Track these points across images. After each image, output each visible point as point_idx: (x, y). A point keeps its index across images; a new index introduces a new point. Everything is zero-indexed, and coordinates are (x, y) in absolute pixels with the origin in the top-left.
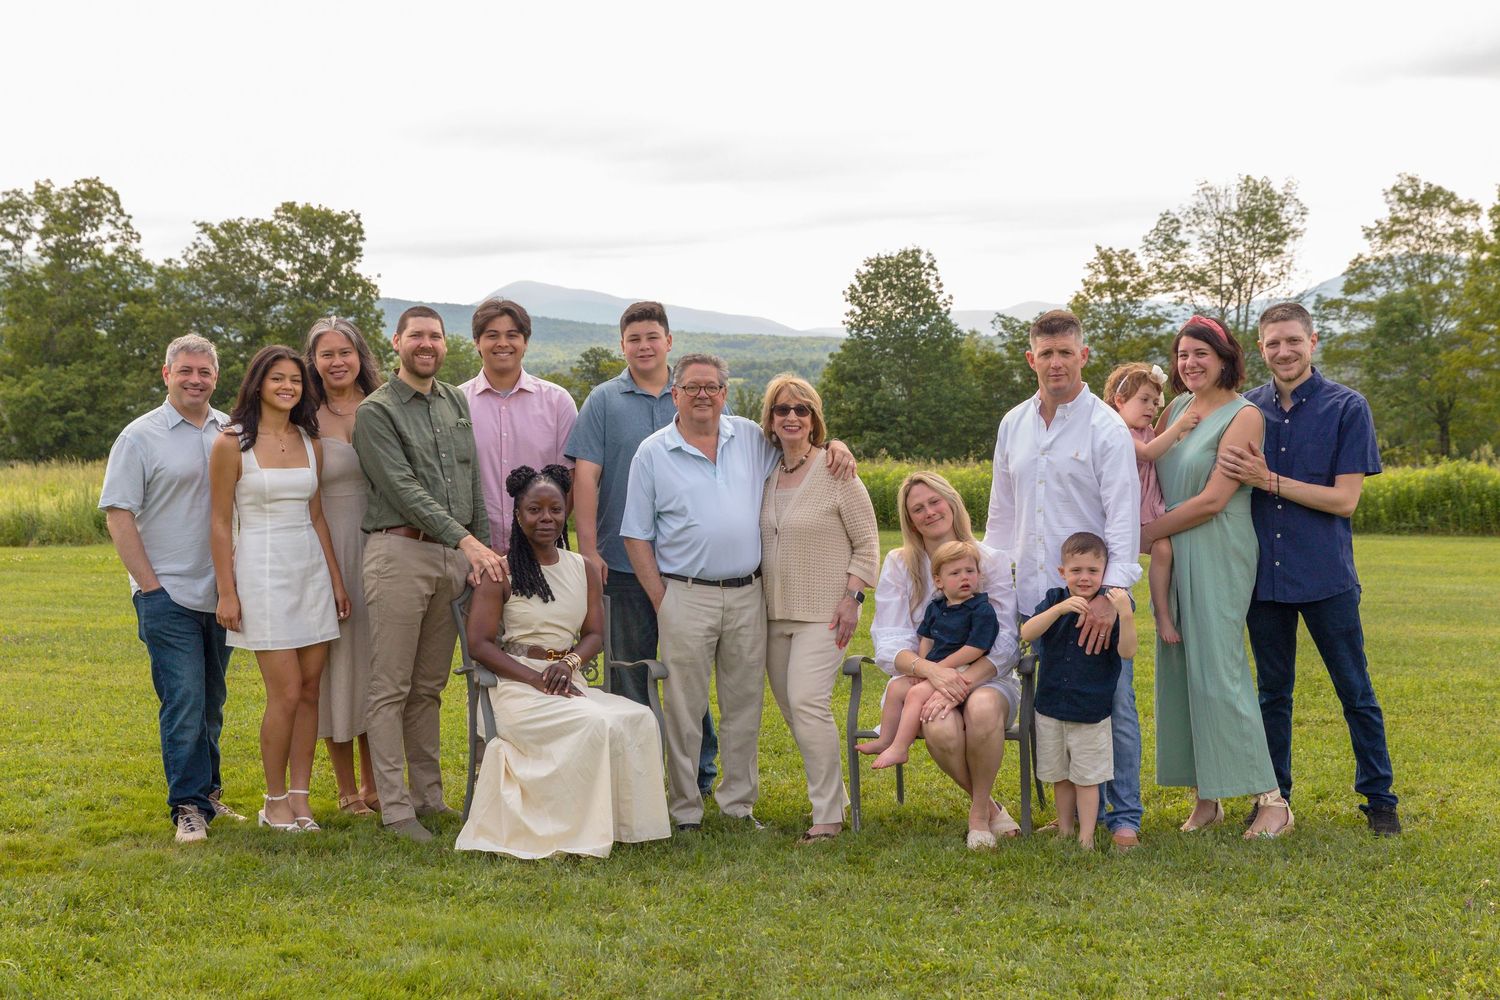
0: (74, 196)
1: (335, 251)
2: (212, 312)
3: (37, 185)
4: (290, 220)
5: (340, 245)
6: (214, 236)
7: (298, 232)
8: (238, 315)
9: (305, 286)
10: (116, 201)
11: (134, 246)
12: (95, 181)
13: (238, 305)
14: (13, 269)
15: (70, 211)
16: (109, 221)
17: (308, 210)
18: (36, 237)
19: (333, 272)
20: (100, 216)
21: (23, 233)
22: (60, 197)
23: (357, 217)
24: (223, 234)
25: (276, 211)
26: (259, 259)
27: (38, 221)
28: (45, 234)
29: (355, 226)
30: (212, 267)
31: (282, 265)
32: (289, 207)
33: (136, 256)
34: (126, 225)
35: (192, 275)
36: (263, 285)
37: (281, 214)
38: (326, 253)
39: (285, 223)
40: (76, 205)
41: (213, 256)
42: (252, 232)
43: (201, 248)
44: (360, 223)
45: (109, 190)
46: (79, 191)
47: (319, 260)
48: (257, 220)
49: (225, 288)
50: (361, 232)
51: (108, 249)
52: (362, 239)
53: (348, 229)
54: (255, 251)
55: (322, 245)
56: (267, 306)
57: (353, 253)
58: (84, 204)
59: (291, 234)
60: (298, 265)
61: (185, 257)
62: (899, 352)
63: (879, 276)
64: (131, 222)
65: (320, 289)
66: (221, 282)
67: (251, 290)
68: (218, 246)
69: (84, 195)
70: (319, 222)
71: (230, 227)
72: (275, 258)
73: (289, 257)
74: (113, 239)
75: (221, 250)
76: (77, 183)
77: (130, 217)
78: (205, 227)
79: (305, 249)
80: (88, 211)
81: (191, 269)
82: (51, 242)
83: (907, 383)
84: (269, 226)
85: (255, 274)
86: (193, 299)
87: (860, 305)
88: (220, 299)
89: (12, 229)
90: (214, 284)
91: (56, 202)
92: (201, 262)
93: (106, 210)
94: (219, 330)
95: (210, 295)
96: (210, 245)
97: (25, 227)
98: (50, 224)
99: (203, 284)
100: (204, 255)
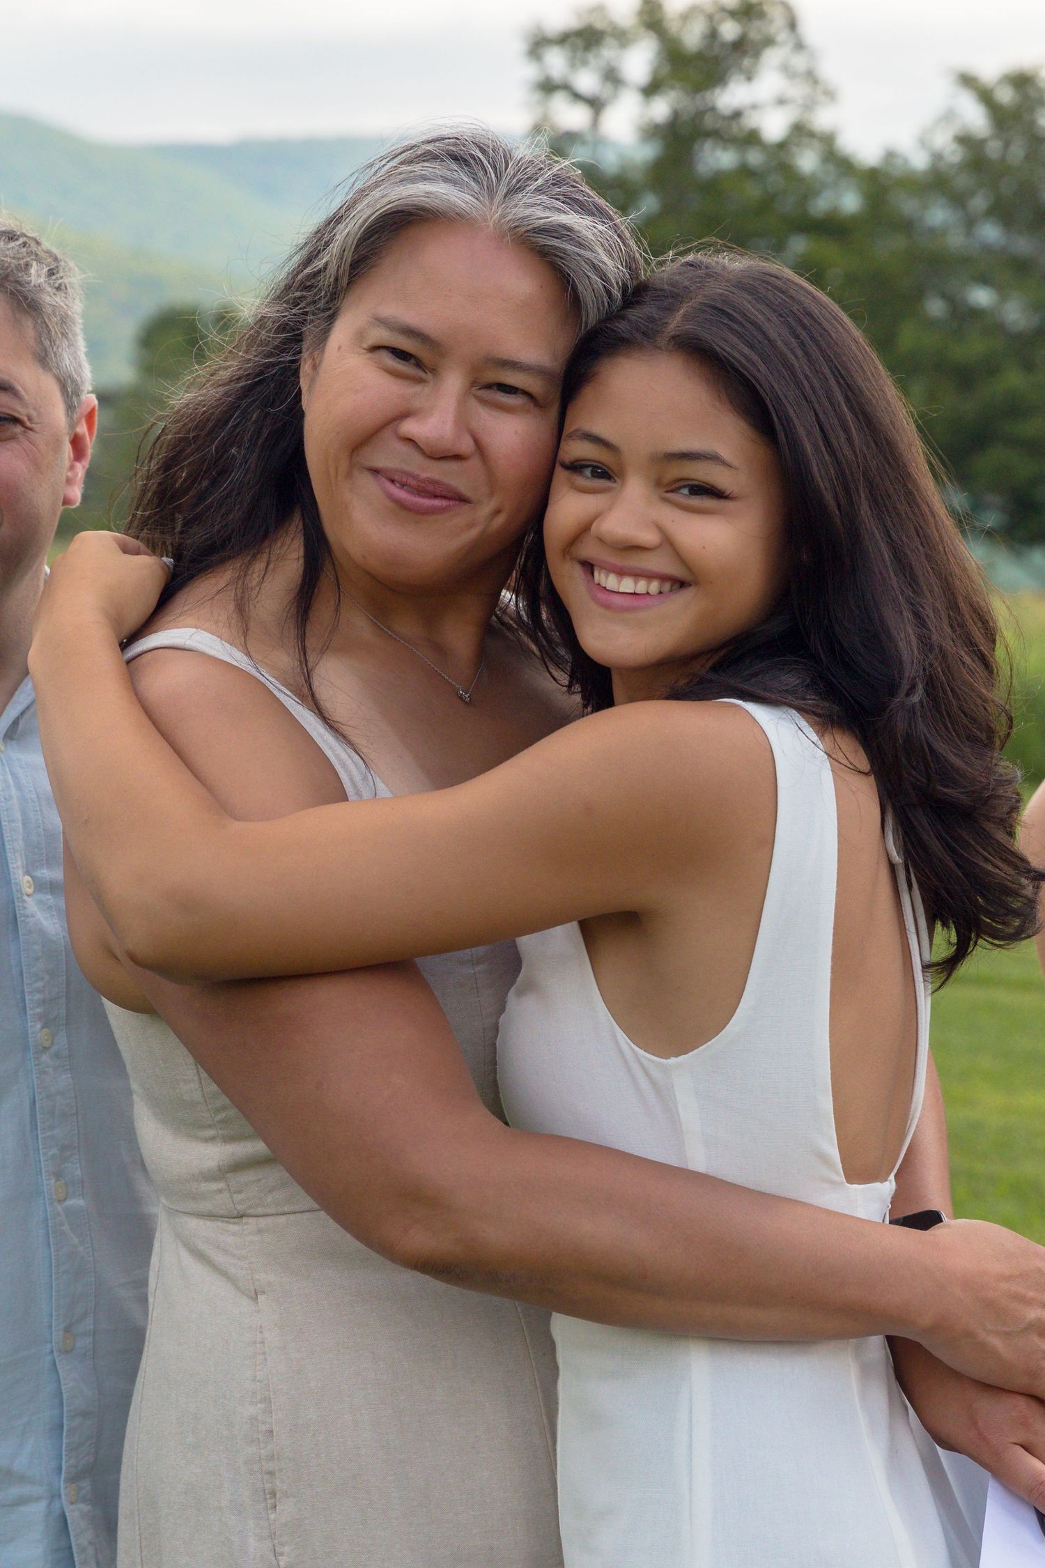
0: (710, 17)
2: (968, 258)
6: (985, 96)
8: (1023, 267)
10: (792, 25)
11: (823, 119)
13: (1025, 246)
15: (703, 48)
16: (777, 64)
18: (630, 98)
20: (758, 54)
21: (606, 91)
22: (686, 17)
24: (1006, 95)
27: (639, 62)
28: (651, 90)
30: (979, 164)
33: (827, 142)
34: (810, 72)
35: (937, 181)
40: (713, 35)
41: (984, 142)
43: (957, 125)
49: (1002, 212)
51: (773, 126)
58: (729, 30)
61: (923, 143)
66: (996, 197)
68: (995, 120)
69: (733, 14)
71: (1022, 81)
74: (781, 101)
78: (968, 81)
80: (738, 45)
82: (661, 109)
88: (991, 232)
89: (587, 81)
90: (979, 203)
91: (673, 27)
92: (954, 155)
93: (769, 42)
94: (981, 297)
95: (970, 223)
96: (975, 117)
97: (612, 77)
98: (666, 70)
99: (958, 200)
100: (965, 140)
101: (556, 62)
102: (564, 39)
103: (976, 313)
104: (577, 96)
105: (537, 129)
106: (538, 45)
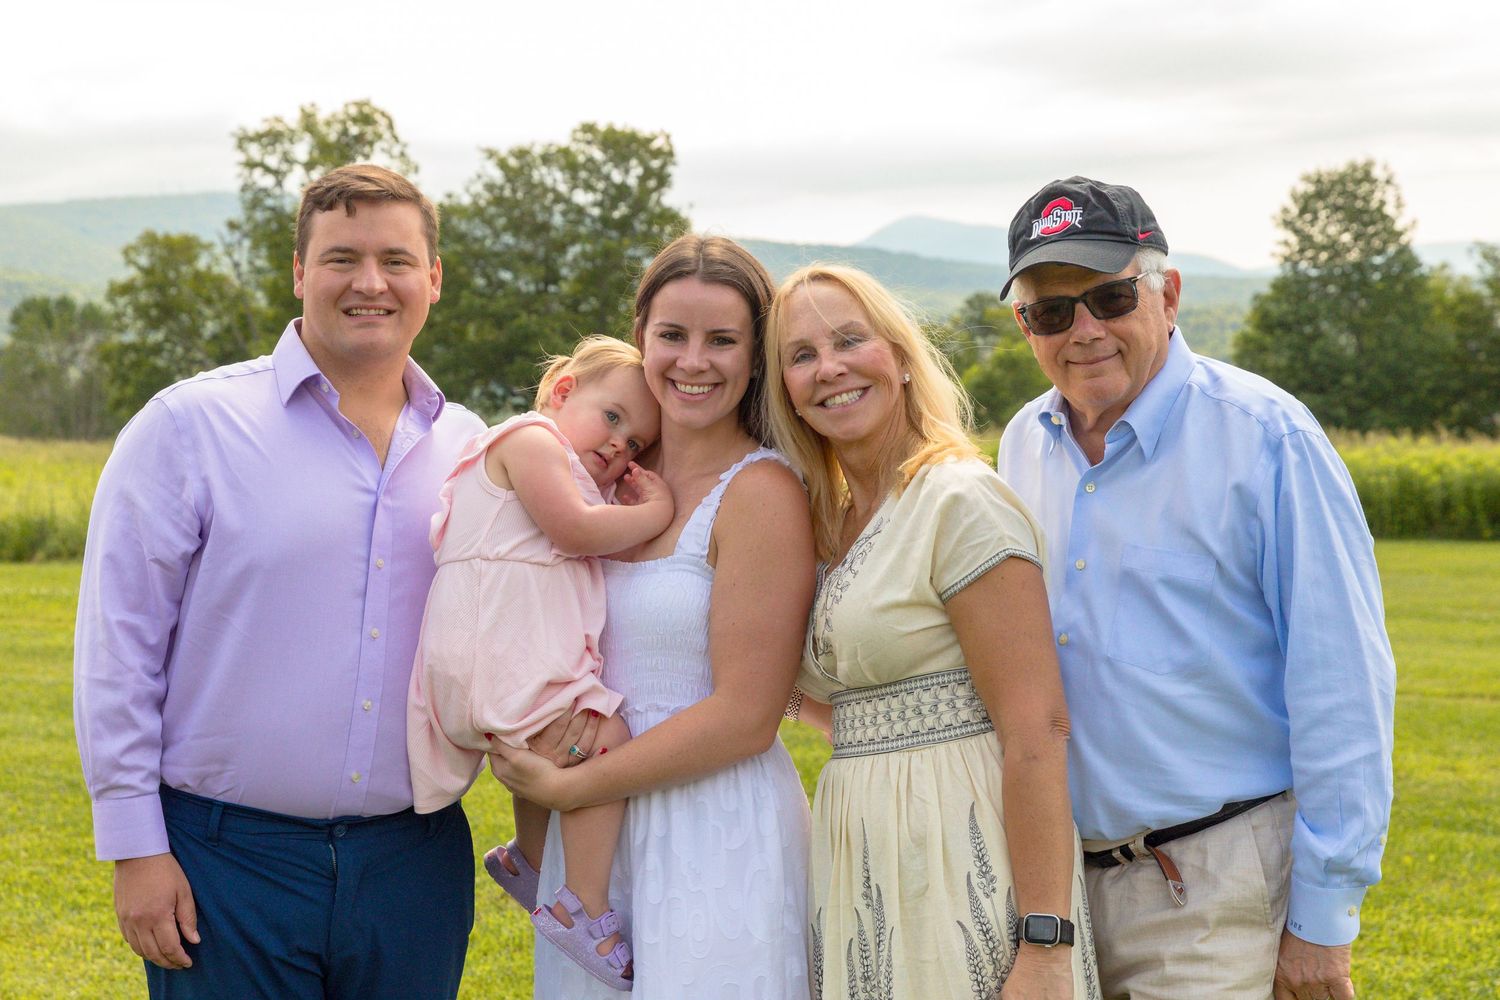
0: (344, 122)
1: (643, 179)
2: (497, 255)
3: (303, 110)
4: (589, 143)
5: (648, 173)
6: (503, 165)
7: (598, 155)
8: (527, 258)
9: (605, 221)
10: (391, 126)
12: (367, 103)
13: (527, 246)
14: (273, 209)
15: (339, 140)
16: (383, 150)
17: (611, 131)
18: (299, 171)
19: (639, 206)
20: (371, 144)
21: (284, 167)
22: (328, 124)
23: (668, 137)
24: (513, 162)
25: (575, 131)
26: (554, 190)
27: (302, 150)
28: (309, 166)
29: (666, 149)
30: (499, 201)
31: (581, 197)
32: (589, 128)
34: (402, 154)
35: (477, 212)
36: (557, 220)
37: (580, 135)
38: (632, 181)
39: (583, 146)
40: (345, 132)
41: (502, 188)
42: (546, 159)
43: (485, 179)
44: (671, 146)
45: (383, 114)
46: (348, 115)
47: (622, 191)
48: (550, 145)
49: (515, 227)
50: (671, 154)
52: (674, 164)
53: (657, 153)
54: (549, 182)
55: (627, 172)
56: (562, 248)
57: (663, 180)
58: (354, 130)
59: (590, 160)
60: (599, 197)
61: (467, 190)
62: (1345, 289)
63: (1320, 195)
64: (409, 151)
65: (624, 226)
66: (510, 220)
67: (545, 227)
68: (507, 176)
69: (355, 120)
70: (622, 145)
71: (521, 154)
72: (574, 187)
73: (589, 187)
75: (509, 180)
76: (346, 106)
77: (405, 145)
78: (490, 154)
79: (607, 178)
80: (360, 139)
81: (475, 203)
82: (317, 174)
83: (1356, 330)
84: (565, 152)
85: (549, 210)
86: (476, 240)
87: (1297, 232)
88: (508, 239)
89: (272, 161)
90: (501, 222)
91: (323, 129)
92: (486, 195)
93: (379, 137)
94: (506, 276)
95: (497, 235)
96: (497, 175)
97: (287, 159)
98: (316, 154)
99: (489, 222)
100: (490, 187)
101: (254, 151)
102: (257, 138)
103: (502, 284)
104: (267, 170)
105: (245, 188)
106: (243, 141)
